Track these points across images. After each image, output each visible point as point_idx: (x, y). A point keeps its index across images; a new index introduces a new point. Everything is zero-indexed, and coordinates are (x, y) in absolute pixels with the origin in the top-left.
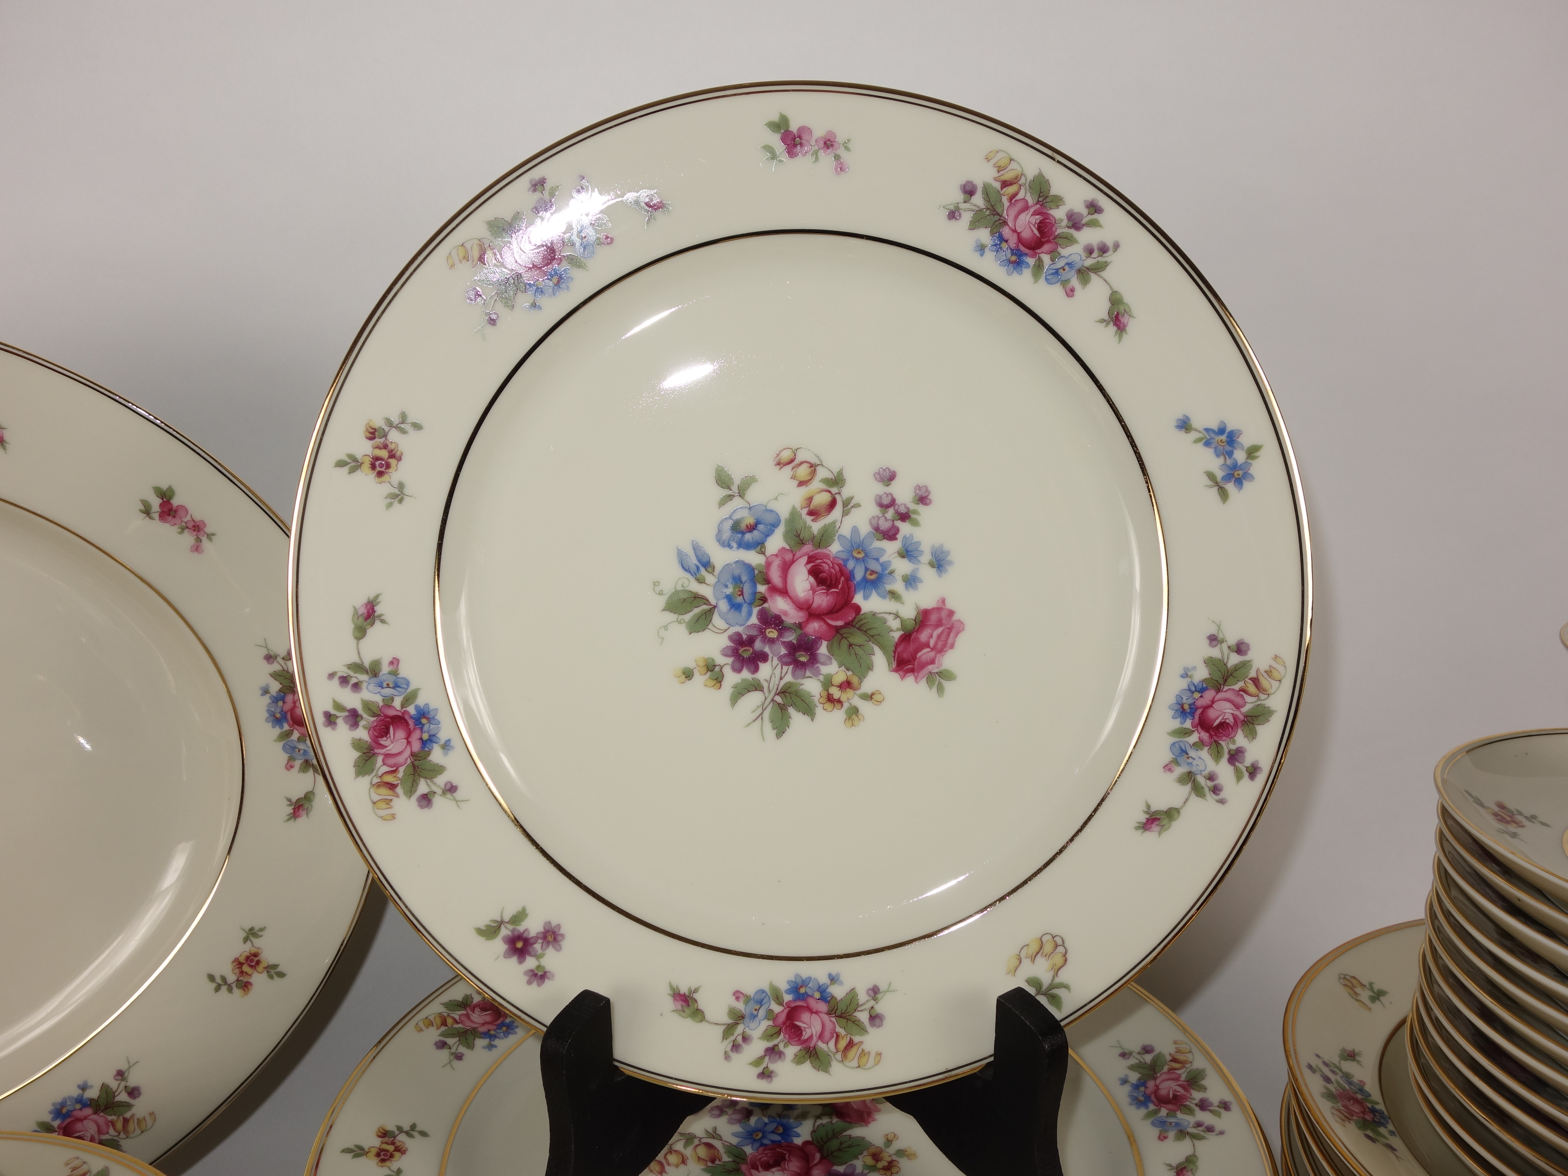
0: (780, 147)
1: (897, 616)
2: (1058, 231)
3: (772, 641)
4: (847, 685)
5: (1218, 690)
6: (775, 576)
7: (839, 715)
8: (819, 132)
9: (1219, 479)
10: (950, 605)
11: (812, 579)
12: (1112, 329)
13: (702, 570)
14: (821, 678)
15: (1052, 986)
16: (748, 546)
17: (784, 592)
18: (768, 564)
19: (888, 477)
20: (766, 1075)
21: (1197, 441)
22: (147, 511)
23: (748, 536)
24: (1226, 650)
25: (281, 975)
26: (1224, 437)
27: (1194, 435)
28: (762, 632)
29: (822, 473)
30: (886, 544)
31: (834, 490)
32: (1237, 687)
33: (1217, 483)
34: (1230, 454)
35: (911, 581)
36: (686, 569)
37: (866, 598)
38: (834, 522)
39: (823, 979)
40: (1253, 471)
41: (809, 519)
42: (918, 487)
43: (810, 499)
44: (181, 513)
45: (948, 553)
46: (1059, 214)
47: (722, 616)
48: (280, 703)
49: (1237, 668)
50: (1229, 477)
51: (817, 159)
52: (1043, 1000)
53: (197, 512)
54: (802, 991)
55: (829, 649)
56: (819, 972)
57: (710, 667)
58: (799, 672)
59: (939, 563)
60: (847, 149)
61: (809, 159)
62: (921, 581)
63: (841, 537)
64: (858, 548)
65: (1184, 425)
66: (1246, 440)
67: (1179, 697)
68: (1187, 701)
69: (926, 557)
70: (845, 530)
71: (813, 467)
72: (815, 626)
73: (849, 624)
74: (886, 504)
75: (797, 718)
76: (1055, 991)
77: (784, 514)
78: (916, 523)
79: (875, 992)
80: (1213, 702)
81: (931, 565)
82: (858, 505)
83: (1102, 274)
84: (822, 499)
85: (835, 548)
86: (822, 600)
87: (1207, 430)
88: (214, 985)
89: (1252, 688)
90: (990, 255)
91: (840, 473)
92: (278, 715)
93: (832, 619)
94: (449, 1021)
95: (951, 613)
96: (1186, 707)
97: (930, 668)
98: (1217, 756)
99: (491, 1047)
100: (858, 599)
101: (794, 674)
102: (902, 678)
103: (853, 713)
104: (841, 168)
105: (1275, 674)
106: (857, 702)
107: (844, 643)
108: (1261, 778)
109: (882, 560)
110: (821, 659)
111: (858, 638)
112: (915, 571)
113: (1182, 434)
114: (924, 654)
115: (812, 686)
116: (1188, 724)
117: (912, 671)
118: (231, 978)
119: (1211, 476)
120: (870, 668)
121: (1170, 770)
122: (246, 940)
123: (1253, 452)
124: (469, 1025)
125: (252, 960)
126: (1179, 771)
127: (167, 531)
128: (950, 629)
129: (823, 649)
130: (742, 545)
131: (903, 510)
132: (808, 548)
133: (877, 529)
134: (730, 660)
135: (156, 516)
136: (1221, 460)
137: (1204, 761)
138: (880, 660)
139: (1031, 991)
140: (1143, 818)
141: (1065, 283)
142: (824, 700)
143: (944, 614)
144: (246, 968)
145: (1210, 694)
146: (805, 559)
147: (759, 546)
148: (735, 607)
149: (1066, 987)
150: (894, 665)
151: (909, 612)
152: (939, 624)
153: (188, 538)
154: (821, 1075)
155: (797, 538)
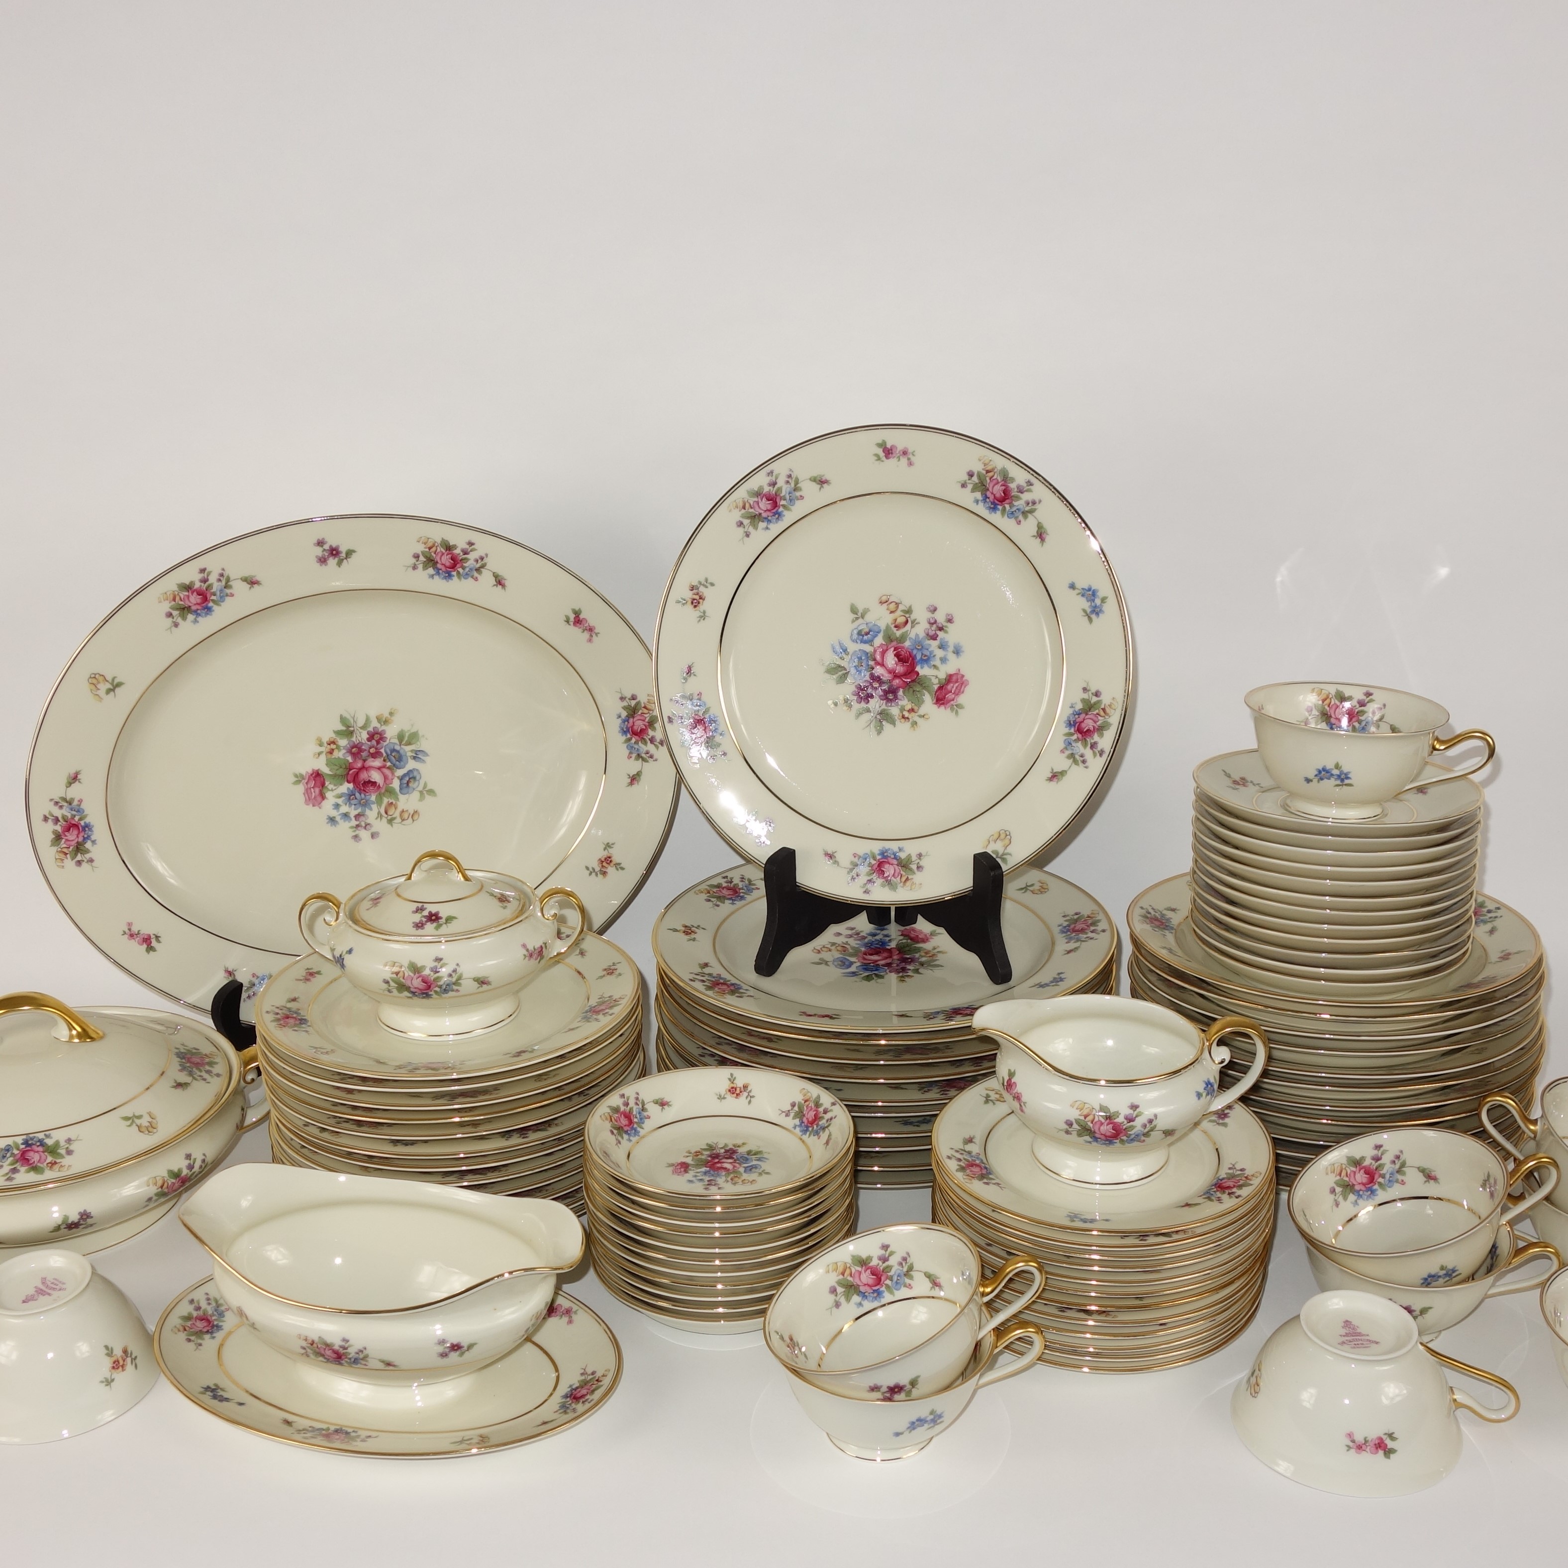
0: (882, 454)
2: (1013, 494)
3: (876, 689)
4: (912, 710)
5: (1087, 714)
6: (878, 657)
7: (908, 725)
8: (900, 447)
9: (1088, 612)
10: (962, 672)
11: (896, 659)
12: (1039, 540)
13: (843, 653)
14: (899, 707)
15: (1003, 854)
16: (865, 642)
17: (882, 665)
18: (875, 651)
20: (867, 892)
21: (1078, 594)
22: (568, 621)
23: (865, 637)
24: (1091, 695)
25: (623, 869)
26: (1090, 593)
27: (1077, 591)
28: (871, 684)
29: (901, 607)
30: (932, 642)
31: (907, 616)
32: (1095, 713)
33: (1087, 615)
34: (1094, 601)
35: (944, 660)
36: (835, 652)
37: (922, 668)
38: (907, 631)
39: (896, 849)
40: (1104, 609)
42: (948, 615)
43: (896, 620)
44: (583, 622)
45: (961, 647)
46: (1013, 486)
48: (626, 723)
50: (1093, 611)
51: (899, 460)
53: (592, 622)
54: (886, 854)
55: (904, 692)
56: (894, 846)
59: (957, 652)
60: (913, 455)
61: (895, 460)
63: (910, 638)
64: (919, 645)
65: (1072, 586)
66: (1101, 594)
67: (1069, 717)
68: (1072, 719)
69: (951, 649)
70: (912, 635)
71: (897, 604)
72: (897, 682)
73: (913, 681)
74: (933, 623)
76: (1005, 856)
77: (883, 627)
78: (946, 632)
79: (920, 856)
80: (1084, 720)
81: (954, 652)
82: (918, 623)
83: (1034, 514)
84: (901, 620)
85: (907, 644)
86: (900, 669)
87: (1083, 589)
88: (589, 872)
89: (1102, 713)
90: (981, 504)
91: (910, 607)
94: (711, 892)
95: (963, 676)
96: (1072, 722)
97: (952, 702)
98: (1085, 746)
100: (918, 669)
101: (886, 704)
102: (939, 707)
103: (915, 724)
104: (910, 464)
105: (1113, 706)
106: (917, 719)
107: (911, 690)
108: (1105, 756)
111: (918, 688)
112: (945, 656)
113: (1071, 590)
115: (895, 711)
116: (1072, 730)
117: (943, 704)
118: (597, 869)
119: (1084, 611)
120: (923, 701)
121: (1063, 752)
122: (605, 849)
123: (1104, 600)
125: (608, 860)
126: (1068, 752)
127: (576, 631)
129: (901, 693)
130: (863, 642)
131: (940, 625)
132: (894, 643)
133: (928, 635)
134: (855, 698)
135: (572, 623)
136: (1089, 604)
137: (1079, 748)
138: (928, 699)
139: (994, 856)
140: (1050, 775)
141: (1016, 518)
142: (900, 717)
143: (959, 676)
144: (604, 864)
145: (1083, 716)
146: (892, 649)
149: (1010, 854)
150: (935, 701)
151: (942, 675)
152: (957, 682)
153: (586, 635)
154: (893, 893)
155: (889, 638)
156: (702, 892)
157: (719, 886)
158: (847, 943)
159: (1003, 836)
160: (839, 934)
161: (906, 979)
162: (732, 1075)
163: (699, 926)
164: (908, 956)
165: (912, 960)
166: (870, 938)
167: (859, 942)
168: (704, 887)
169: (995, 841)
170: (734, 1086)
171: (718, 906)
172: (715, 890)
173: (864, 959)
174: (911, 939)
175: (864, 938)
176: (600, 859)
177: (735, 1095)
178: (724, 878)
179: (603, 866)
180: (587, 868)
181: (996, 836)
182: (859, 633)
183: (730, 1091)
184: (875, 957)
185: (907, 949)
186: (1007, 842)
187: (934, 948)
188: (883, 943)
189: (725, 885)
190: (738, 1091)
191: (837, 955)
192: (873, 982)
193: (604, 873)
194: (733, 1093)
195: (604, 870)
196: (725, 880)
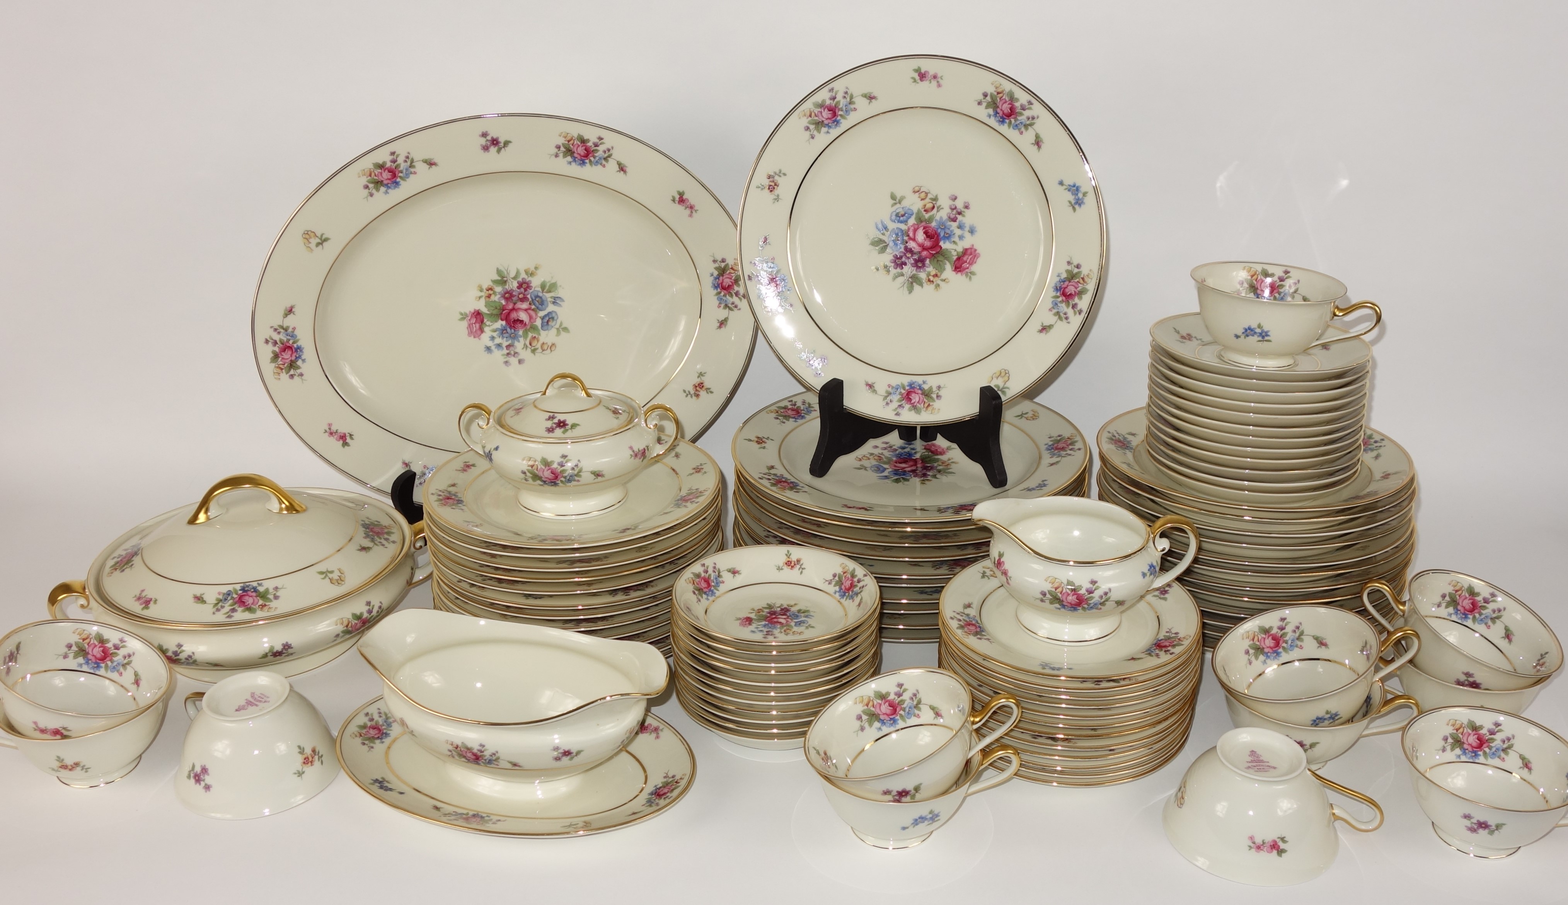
0: (917, 78)
1: (955, 250)
2: (1017, 111)
4: (936, 276)
5: (1070, 282)
6: (911, 235)
7: (932, 286)
8: (932, 73)
9: (1073, 203)
10: (975, 247)
11: (925, 235)
12: (1036, 147)
13: (884, 230)
15: (1003, 388)
16: (901, 222)
17: (914, 240)
18: (909, 229)
19: (955, 198)
20: (898, 414)
21: (1065, 189)
22: (674, 200)
23: (902, 218)
25: (712, 392)
26: (1075, 188)
27: (1064, 187)
28: (905, 254)
29: (930, 196)
31: (934, 202)
32: (1076, 281)
33: (1072, 205)
34: (1077, 194)
35: (961, 237)
38: (933, 215)
39: (921, 382)
40: (1085, 201)
41: (924, 213)
42: (965, 203)
43: (925, 206)
44: (686, 202)
46: (1017, 104)
47: (891, 248)
49: (1077, 273)
50: (1076, 203)
51: (931, 82)
52: (1000, 393)
53: (692, 201)
54: (913, 386)
55: (930, 261)
56: (919, 380)
57: (886, 267)
58: (918, 270)
59: (972, 231)
60: (942, 79)
62: (965, 237)
63: (936, 220)
64: (943, 225)
65: (1061, 183)
66: (1083, 190)
67: (1056, 284)
68: (1058, 286)
69: (967, 229)
70: (938, 218)
71: (927, 194)
72: (925, 253)
74: (953, 209)
75: (916, 287)
76: (1004, 390)
77: (915, 211)
78: (964, 216)
79: (939, 387)
80: (1068, 286)
81: (969, 232)
84: (929, 206)
85: (934, 224)
86: (928, 243)
87: (1069, 185)
89: (1081, 281)
90: (993, 118)
91: (937, 196)
92: (716, 285)
93: (932, 251)
95: (976, 250)
96: (1058, 288)
97: (967, 270)
98: (1068, 306)
99: (796, 421)
101: (916, 270)
102: (957, 274)
103: (938, 286)
104: (939, 86)
105: (1090, 276)
106: (939, 282)
107: (936, 260)
109: (951, 229)
110: (927, 265)
111: (941, 258)
112: (963, 233)
113: (1060, 186)
114: (965, 265)
116: (1058, 294)
117: (960, 271)
118: (692, 392)
119: (1070, 202)
120: (944, 269)
121: (1051, 311)
122: (698, 377)
123: (1085, 194)
124: (787, 414)
125: (701, 385)
126: (1055, 311)
127: (680, 208)
128: (975, 256)
129: (928, 262)
131: (959, 211)
132: (923, 224)
133: (949, 217)
134: (893, 264)
135: (677, 202)
136: (1074, 197)
137: (1063, 307)
138: (948, 267)
139: (996, 389)
140: (1040, 328)
141: (1019, 129)
143: (973, 250)
144: (698, 388)
145: (1067, 283)
146: (922, 228)
147: (905, 222)
148: (896, 245)
149: (1008, 388)
151: (960, 249)
152: (971, 254)
153: (688, 211)
154: (917, 416)
155: (920, 220)
156: (772, 412)
157: (785, 408)
158: (882, 454)
159: (1003, 374)
160: (876, 447)
161: (926, 482)
162: (788, 551)
163: (768, 438)
164: (929, 465)
165: (932, 468)
166: (900, 450)
167: (891, 453)
168: (774, 408)
169: (997, 378)
170: (790, 560)
171: (784, 423)
172: (782, 411)
173: (895, 466)
174: (932, 452)
175: (896, 450)
176: (694, 385)
177: (790, 567)
178: (790, 401)
179: (696, 390)
180: (685, 391)
181: (998, 374)
182: (897, 215)
183: (786, 564)
184: (903, 465)
185: (928, 459)
186: (1006, 378)
187: (949, 460)
188: (910, 455)
189: (790, 407)
190: (793, 564)
191: (874, 463)
192: (900, 484)
193: (697, 396)
194: (789, 566)
195: (697, 393)
196: (791, 403)
